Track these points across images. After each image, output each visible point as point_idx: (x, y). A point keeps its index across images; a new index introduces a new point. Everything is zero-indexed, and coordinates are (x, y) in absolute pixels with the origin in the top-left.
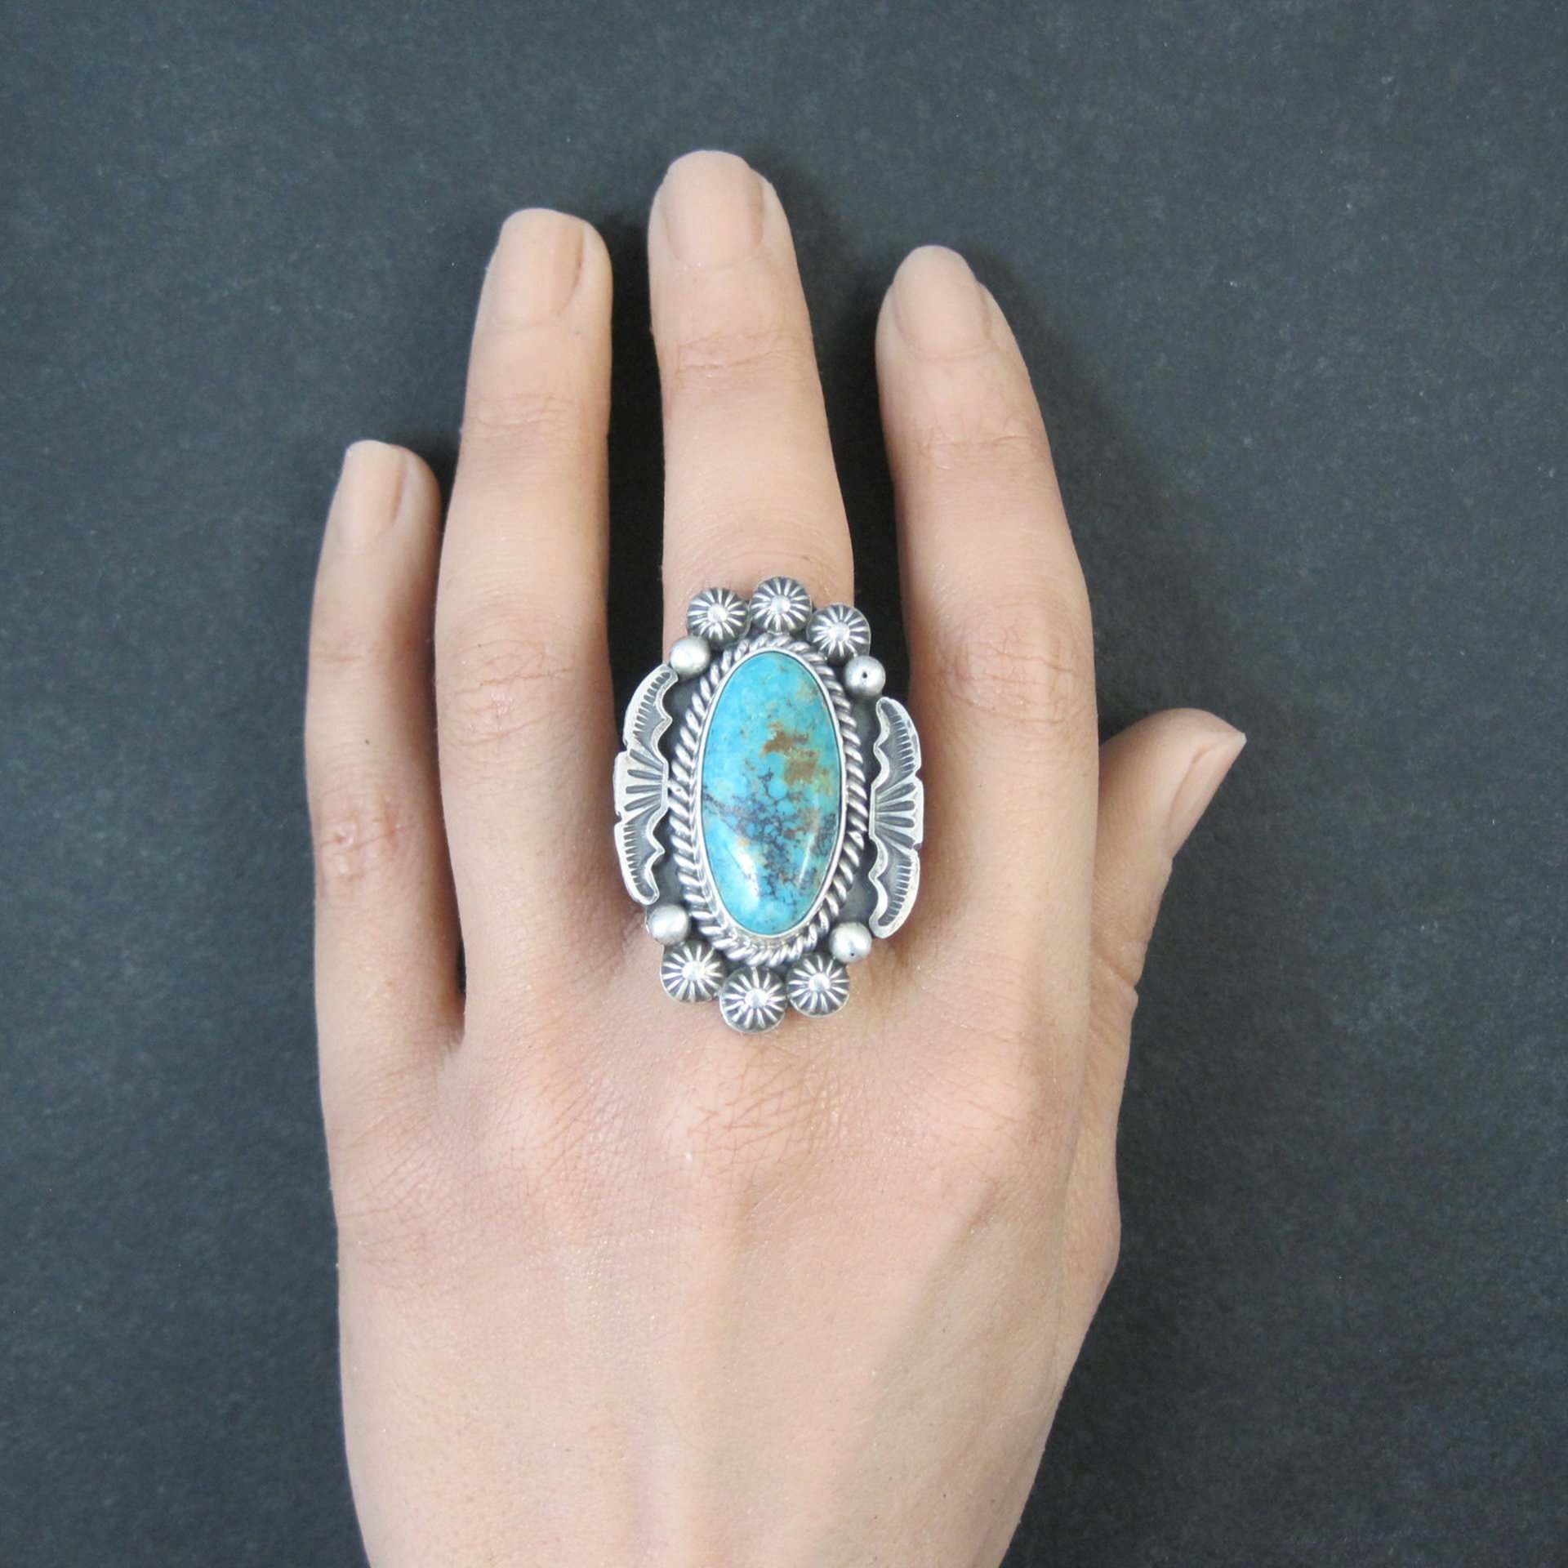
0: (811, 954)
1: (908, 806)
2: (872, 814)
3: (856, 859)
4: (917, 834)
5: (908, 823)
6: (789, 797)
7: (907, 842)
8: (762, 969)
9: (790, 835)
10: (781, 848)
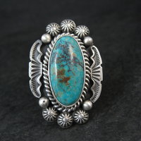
0: (56, 36)
1: (32, 71)
2: (41, 68)
3: (45, 57)
4: (30, 64)
5: (32, 66)
6: (63, 66)
7: (33, 62)
8: (66, 32)
9: (63, 57)
10: (65, 53)
